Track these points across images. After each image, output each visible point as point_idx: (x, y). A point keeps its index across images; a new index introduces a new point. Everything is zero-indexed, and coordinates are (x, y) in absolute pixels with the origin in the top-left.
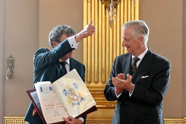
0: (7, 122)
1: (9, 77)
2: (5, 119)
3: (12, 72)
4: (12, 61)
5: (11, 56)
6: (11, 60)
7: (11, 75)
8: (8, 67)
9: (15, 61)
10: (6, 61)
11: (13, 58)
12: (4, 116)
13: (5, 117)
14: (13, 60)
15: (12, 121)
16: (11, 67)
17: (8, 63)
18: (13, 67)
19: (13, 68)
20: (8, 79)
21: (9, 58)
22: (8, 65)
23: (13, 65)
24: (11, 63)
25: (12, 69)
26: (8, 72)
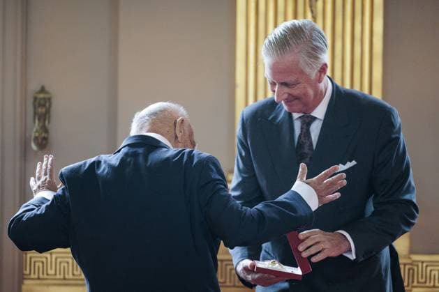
0: (34, 265)
1: (38, 144)
3: (45, 130)
4: (45, 101)
5: (43, 87)
6: (44, 98)
7: (44, 139)
8: (34, 119)
9: (53, 100)
10: (30, 102)
11: (48, 93)
14: (49, 99)
15: (44, 260)
16: (42, 118)
17: (35, 108)
18: (49, 117)
19: (49, 122)
20: (35, 149)
21: (39, 92)
22: (35, 113)
23: (48, 111)
24: (44, 105)
26: (37, 131)
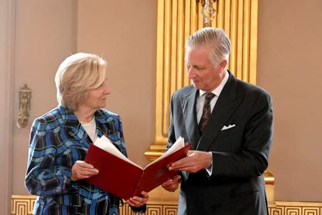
0: (19, 207)
1: (22, 124)
2: (13, 199)
3: (27, 114)
4: (27, 94)
5: (26, 85)
6: (26, 92)
7: (26, 120)
8: (20, 108)
9: (32, 94)
10: (17, 95)
11: (29, 89)
12: (12, 194)
13: (13, 196)
14: (30, 93)
15: (26, 204)
16: (25, 106)
17: (20, 99)
18: (30, 105)
19: (30, 108)
20: (19, 127)
21: (23, 89)
22: (20, 103)
23: (29, 102)
24: (26, 97)
25: (27, 110)
26: (20, 115)
